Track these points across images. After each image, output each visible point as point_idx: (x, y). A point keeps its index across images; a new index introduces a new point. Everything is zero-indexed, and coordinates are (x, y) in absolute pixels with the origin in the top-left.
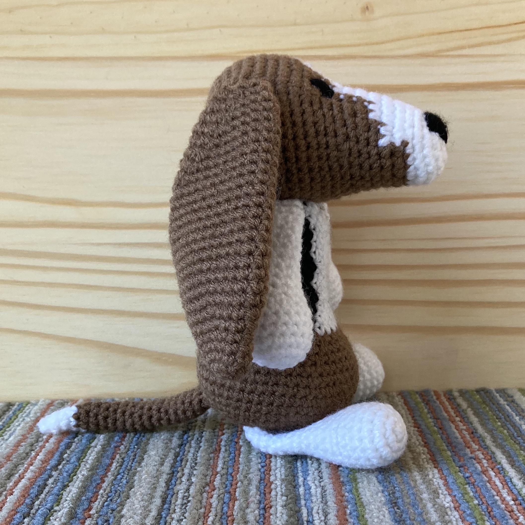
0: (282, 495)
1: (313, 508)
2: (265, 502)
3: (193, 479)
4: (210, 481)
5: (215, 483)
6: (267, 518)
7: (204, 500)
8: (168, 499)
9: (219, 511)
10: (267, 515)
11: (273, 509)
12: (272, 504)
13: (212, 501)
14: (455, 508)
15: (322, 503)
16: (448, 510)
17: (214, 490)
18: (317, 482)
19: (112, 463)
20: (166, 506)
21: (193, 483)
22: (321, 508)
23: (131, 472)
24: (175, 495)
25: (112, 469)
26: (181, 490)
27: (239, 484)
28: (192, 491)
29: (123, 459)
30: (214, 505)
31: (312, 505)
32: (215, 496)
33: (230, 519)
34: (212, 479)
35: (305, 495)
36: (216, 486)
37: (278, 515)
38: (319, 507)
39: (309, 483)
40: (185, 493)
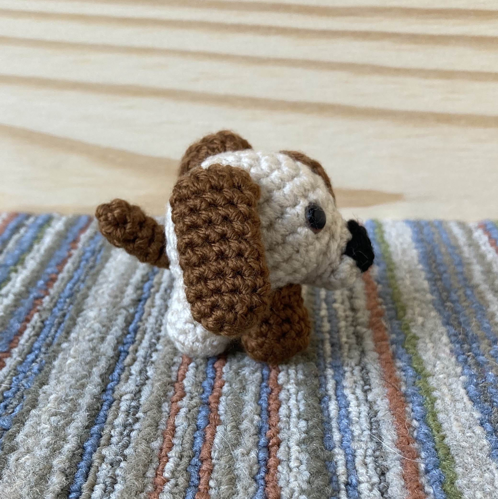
0: (299, 417)
1: (355, 451)
2: (269, 432)
3: (150, 372)
4: (177, 377)
5: (185, 382)
6: (272, 471)
7: (163, 420)
8: (102, 413)
9: (187, 446)
10: (272, 462)
11: (282, 448)
12: (280, 436)
13: (176, 420)
15: (372, 440)
17: (181, 397)
18: (359, 392)
19: (25, 328)
20: (95, 428)
21: (147, 378)
22: (370, 452)
23: (51, 349)
24: (115, 403)
25: (22, 341)
26: (126, 394)
27: (225, 389)
28: (145, 396)
29: (43, 322)
30: (179, 432)
31: (354, 445)
32: (183, 411)
33: (205, 467)
34: (181, 372)
35: (339, 418)
36: (187, 389)
37: (293, 464)
38: (366, 451)
39: (347, 392)
40: (133, 399)
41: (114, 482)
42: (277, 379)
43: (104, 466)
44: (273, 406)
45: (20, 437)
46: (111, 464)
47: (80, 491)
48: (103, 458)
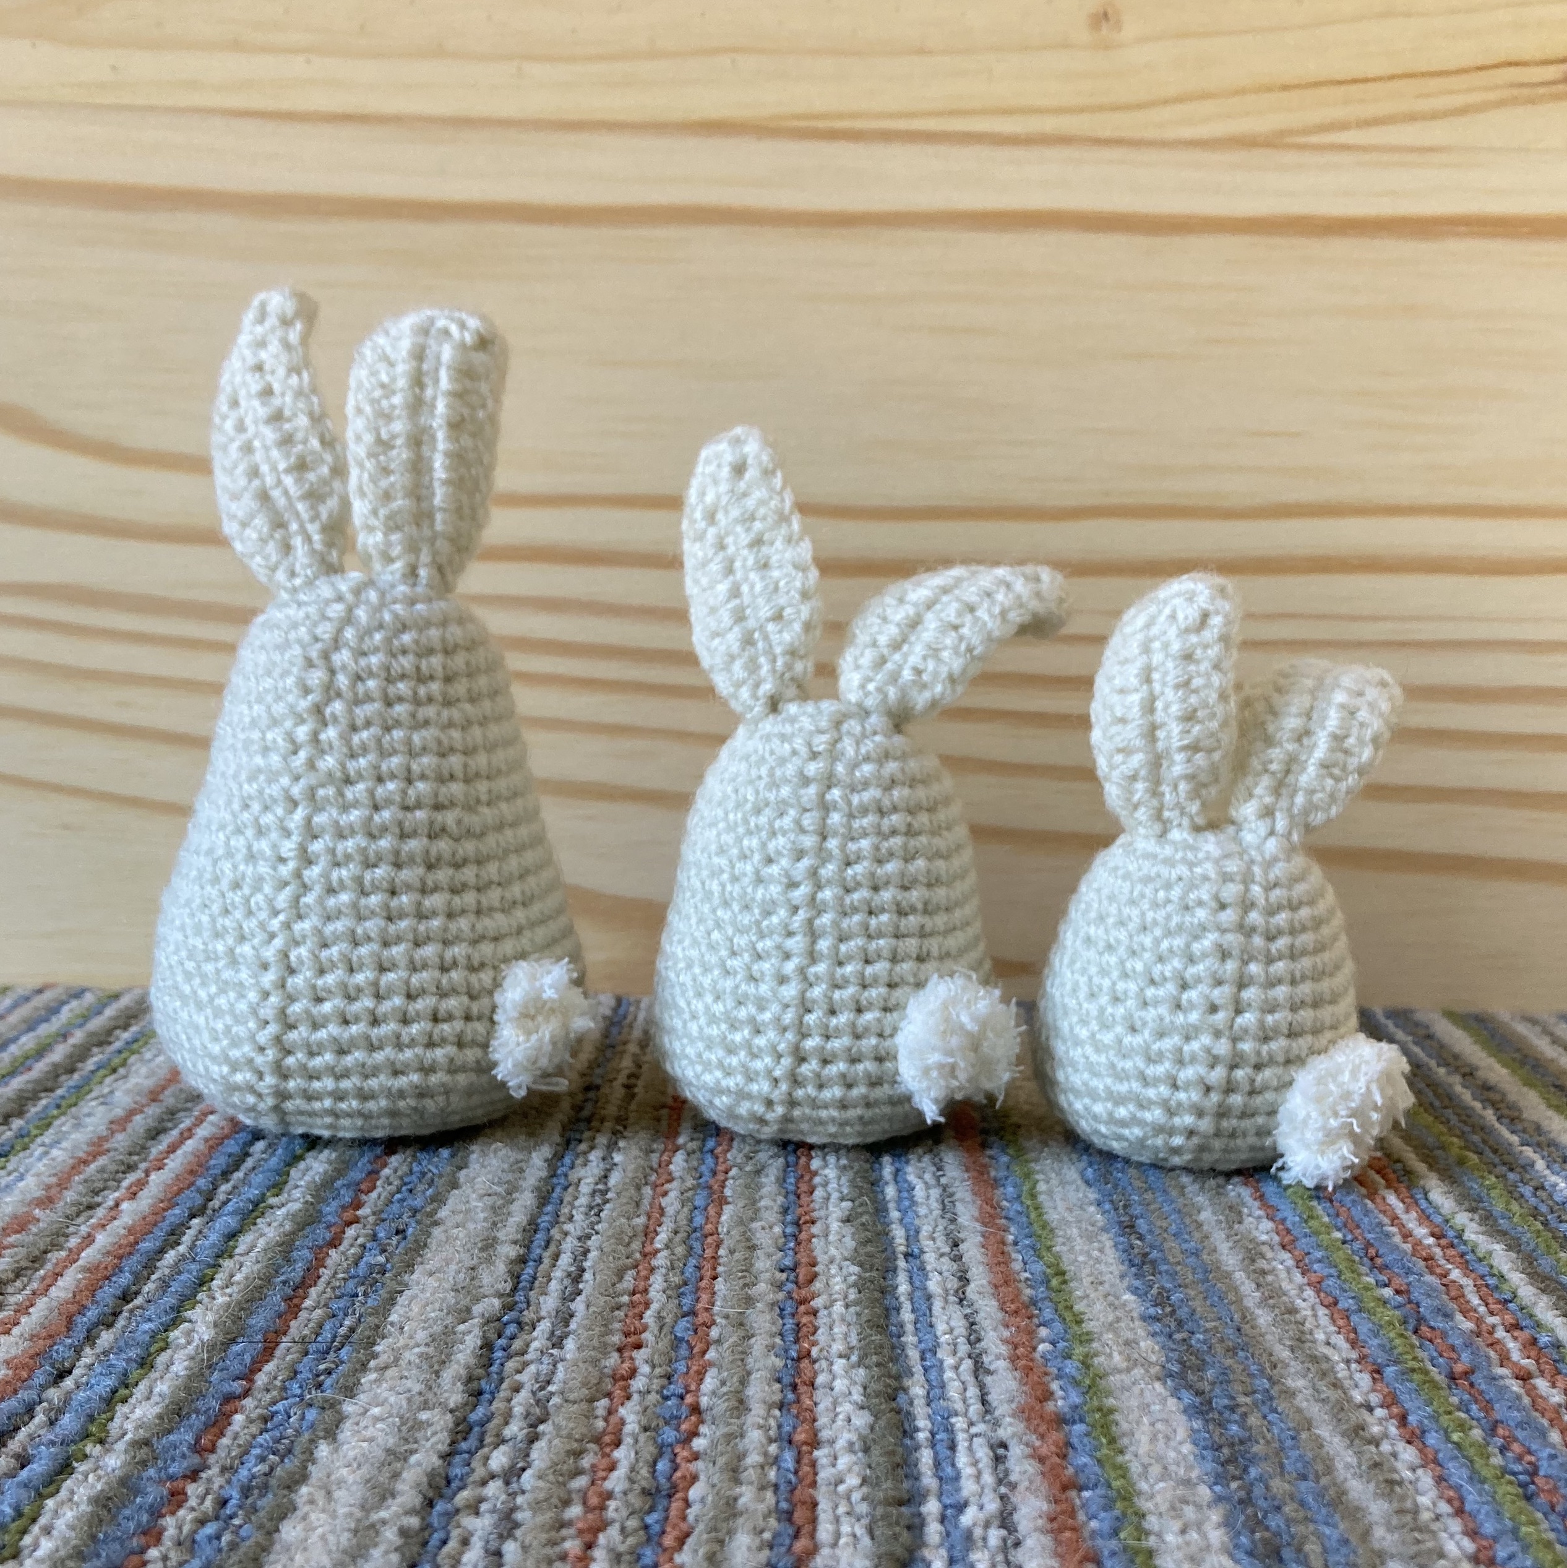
0: (842, 1199)
1: (920, 1227)
2: (800, 1211)
5: (672, 1167)
6: (804, 1243)
7: (646, 1202)
8: (554, 1195)
9: (683, 1223)
10: (803, 1236)
11: (818, 1225)
12: (815, 1214)
13: (664, 1202)
14: (1284, 1247)
15: (944, 1218)
16: (1265, 1249)
17: (669, 1182)
18: (928, 1177)
20: (549, 1208)
21: (616, 1165)
22: (940, 1228)
24: (572, 1187)
26: (586, 1178)
27: (734, 1172)
28: (614, 1179)
30: (670, 1211)
31: (917, 1222)
32: (673, 1195)
33: (710, 1240)
35: (899, 1200)
36: (676, 1174)
37: (831, 1238)
38: (935, 1227)
39: (911, 1178)
40: (597, 1183)
41: (586, 1252)
42: (808, 1165)
43: (569, 1239)
44: (804, 1187)
45: (443, 1213)
46: (579, 1239)
47: (539, 1261)
48: (566, 1234)
